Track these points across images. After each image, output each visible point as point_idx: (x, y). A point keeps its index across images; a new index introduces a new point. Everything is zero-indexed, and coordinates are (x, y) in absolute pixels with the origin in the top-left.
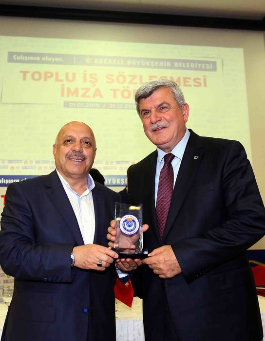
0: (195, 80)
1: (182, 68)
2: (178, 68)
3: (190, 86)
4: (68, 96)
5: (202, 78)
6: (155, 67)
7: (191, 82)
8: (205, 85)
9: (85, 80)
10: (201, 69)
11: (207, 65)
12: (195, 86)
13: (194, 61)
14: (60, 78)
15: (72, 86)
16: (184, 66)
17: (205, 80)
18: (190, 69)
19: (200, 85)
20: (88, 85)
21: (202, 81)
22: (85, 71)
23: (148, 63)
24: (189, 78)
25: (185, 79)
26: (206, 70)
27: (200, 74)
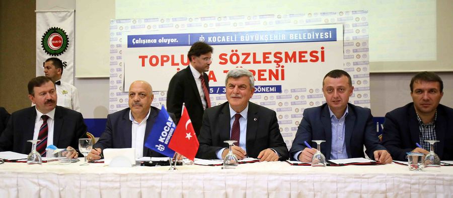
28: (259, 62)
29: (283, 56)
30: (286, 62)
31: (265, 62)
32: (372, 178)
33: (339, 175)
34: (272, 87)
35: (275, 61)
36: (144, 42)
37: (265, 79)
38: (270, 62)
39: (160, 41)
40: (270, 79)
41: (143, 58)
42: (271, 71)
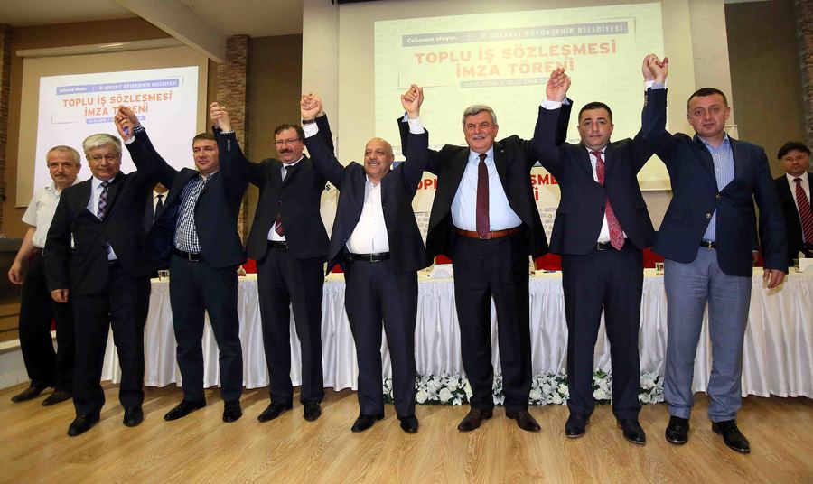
0: (602, 46)
1: (587, 34)
2: (583, 34)
3: (596, 53)
4: (464, 75)
5: (610, 43)
6: (556, 36)
7: (598, 49)
8: (614, 51)
9: (481, 58)
10: (609, 33)
11: (617, 27)
12: (602, 52)
13: (600, 25)
14: (455, 57)
15: (468, 65)
16: (589, 31)
17: (614, 45)
18: (596, 34)
19: (608, 50)
20: (484, 62)
21: (610, 47)
22: (481, 47)
23: (548, 32)
24: (596, 45)
25: (590, 45)
26: (615, 33)
27: (607, 39)
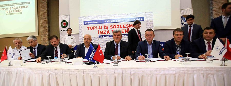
28: (122, 28)
29: (129, 26)
30: (130, 27)
31: (123, 27)
32: (170, 69)
33: (158, 68)
34: (126, 34)
35: (127, 27)
36: (88, 23)
37: (124, 32)
38: (125, 27)
39: (93, 22)
40: (125, 32)
41: (88, 27)
42: (125, 30)
